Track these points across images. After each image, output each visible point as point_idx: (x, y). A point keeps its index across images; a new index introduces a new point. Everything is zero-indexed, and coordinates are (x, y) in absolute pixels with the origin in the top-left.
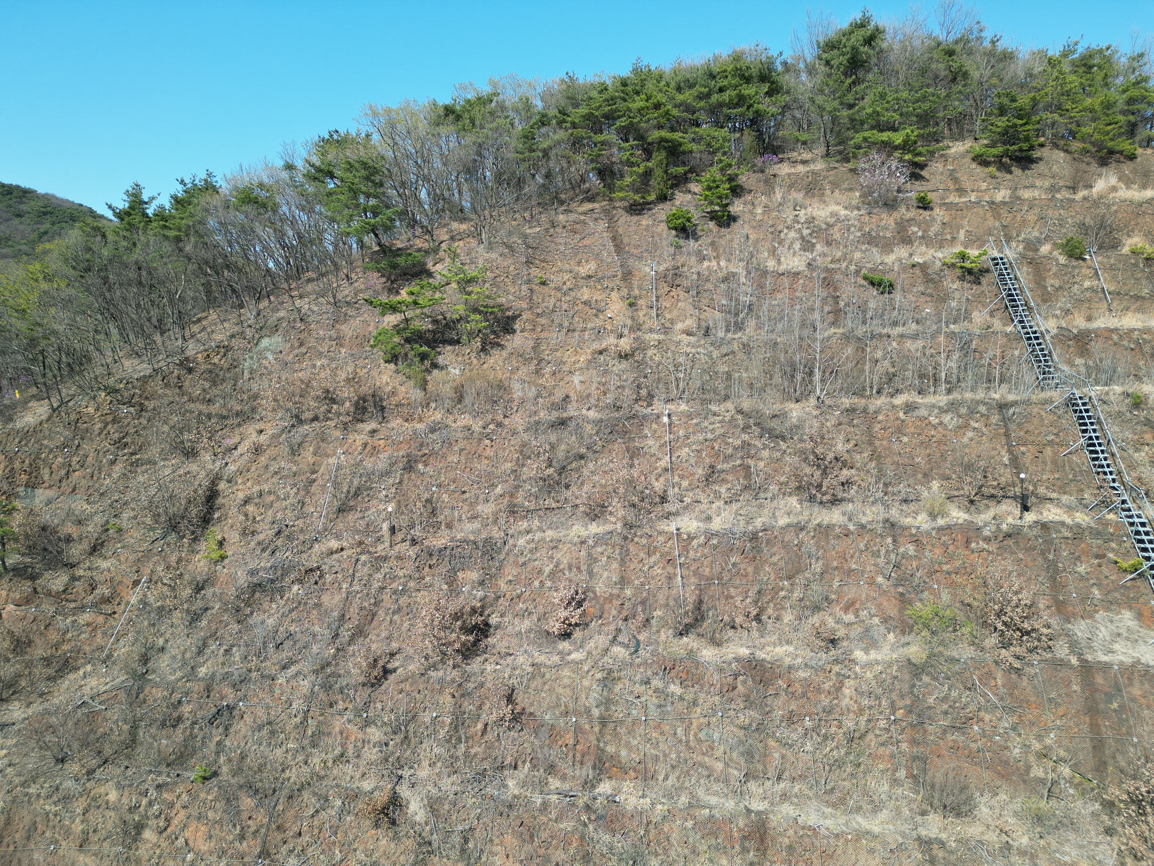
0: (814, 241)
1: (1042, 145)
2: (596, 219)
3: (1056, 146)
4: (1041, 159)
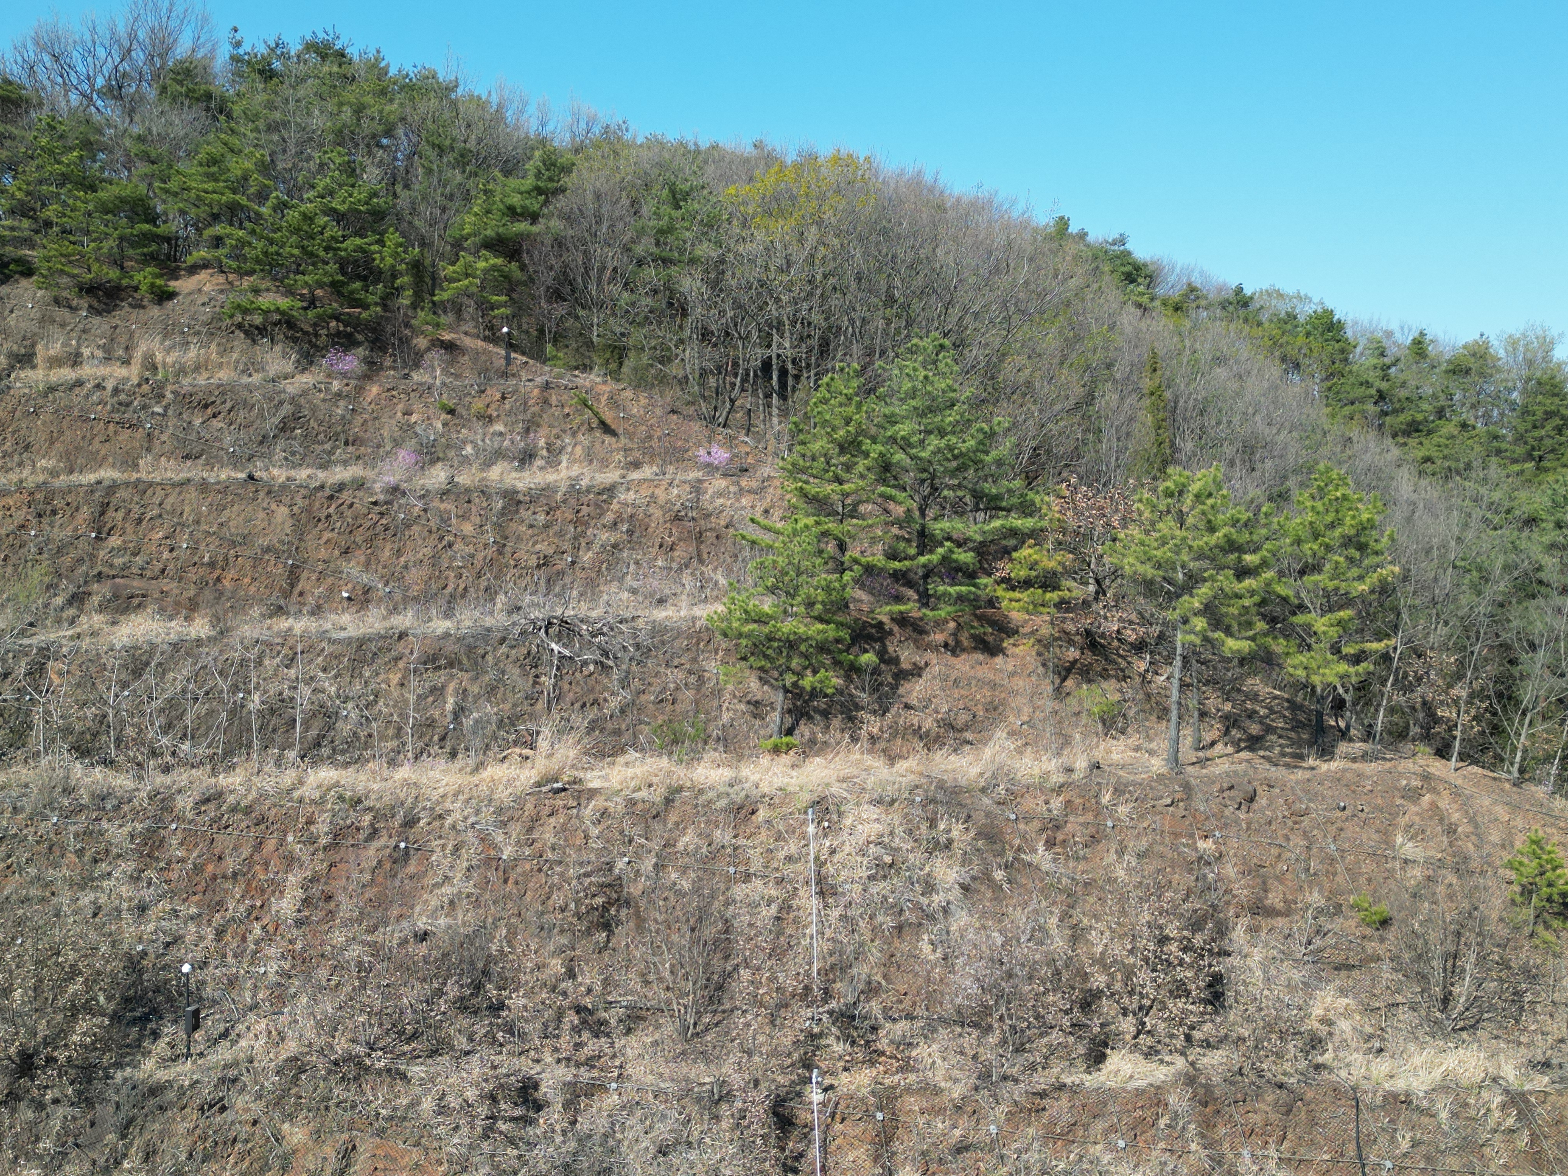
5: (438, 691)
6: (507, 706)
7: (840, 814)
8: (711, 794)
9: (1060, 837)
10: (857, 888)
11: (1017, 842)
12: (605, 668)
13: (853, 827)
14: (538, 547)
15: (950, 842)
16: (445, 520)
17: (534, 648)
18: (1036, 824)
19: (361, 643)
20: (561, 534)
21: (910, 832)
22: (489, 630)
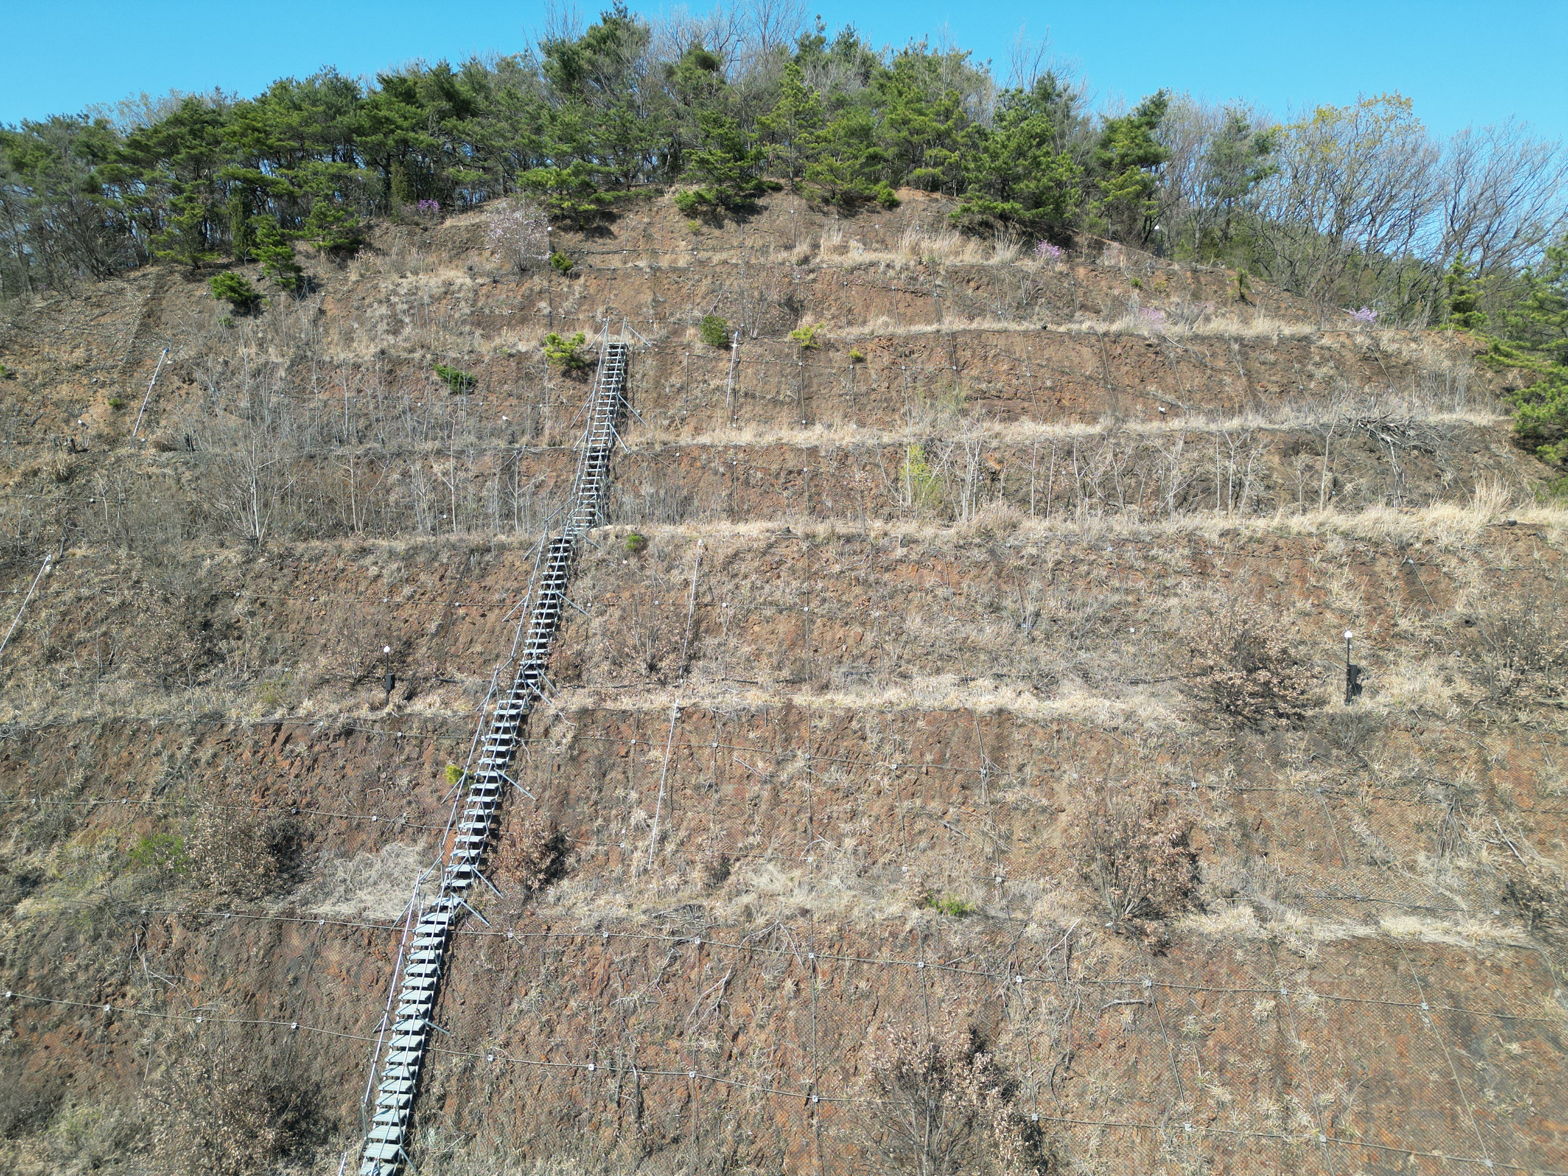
0: (407, 320)
1: (777, 188)
2: (141, 289)
3: (796, 190)
4: (766, 208)
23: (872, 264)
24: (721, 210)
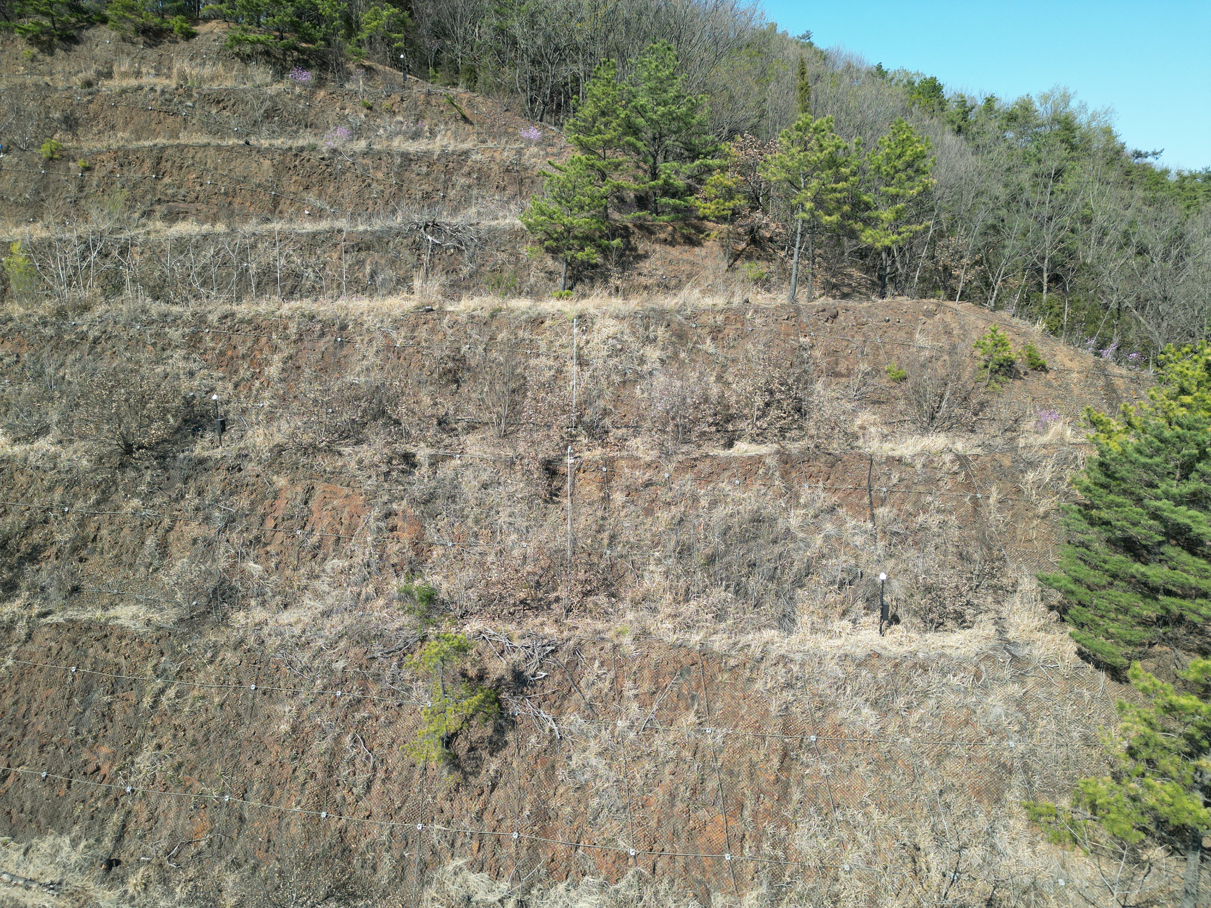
5: (361, 263)
6: (402, 272)
7: (593, 323)
8: (517, 313)
9: (720, 336)
10: (601, 361)
11: (695, 338)
12: (460, 251)
13: (599, 330)
14: (423, 187)
15: (656, 338)
16: (366, 169)
17: (418, 239)
18: (708, 330)
19: (315, 235)
20: (436, 180)
21: (634, 333)
22: (391, 228)
23: (140, 88)
24: (55, 40)
